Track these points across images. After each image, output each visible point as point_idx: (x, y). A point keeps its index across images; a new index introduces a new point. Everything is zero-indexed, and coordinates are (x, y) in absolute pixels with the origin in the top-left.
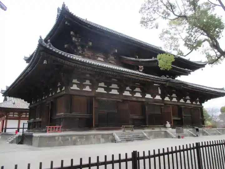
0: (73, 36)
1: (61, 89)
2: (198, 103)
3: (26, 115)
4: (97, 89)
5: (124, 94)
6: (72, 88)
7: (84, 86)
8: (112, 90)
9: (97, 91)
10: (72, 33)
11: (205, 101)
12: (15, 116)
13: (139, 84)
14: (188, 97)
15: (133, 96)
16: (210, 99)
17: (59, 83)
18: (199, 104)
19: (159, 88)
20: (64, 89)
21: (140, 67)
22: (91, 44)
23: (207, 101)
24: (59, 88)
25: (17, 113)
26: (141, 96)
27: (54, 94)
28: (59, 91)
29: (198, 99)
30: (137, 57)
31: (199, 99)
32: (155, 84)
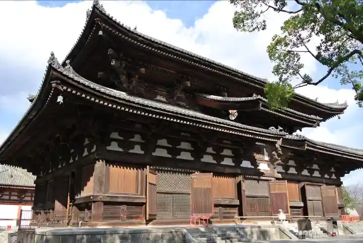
0: (113, 57)
1: (89, 151)
2: (334, 177)
3: (32, 196)
4: (154, 151)
5: (202, 160)
6: (109, 148)
7: (132, 145)
8: (182, 153)
9: (154, 154)
10: (110, 51)
11: (346, 173)
12: (12, 198)
13: (229, 142)
14: (315, 166)
15: (219, 164)
16: (354, 170)
17: (87, 140)
18: (336, 178)
19: (265, 150)
20: (94, 150)
21: (230, 111)
22: (143, 70)
23: (348, 173)
24: (86, 149)
25: (16, 194)
26: (234, 164)
27: (77, 159)
28: (86, 153)
29: (333, 170)
30: (226, 94)
31: (335, 169)
32: (257, 143)
